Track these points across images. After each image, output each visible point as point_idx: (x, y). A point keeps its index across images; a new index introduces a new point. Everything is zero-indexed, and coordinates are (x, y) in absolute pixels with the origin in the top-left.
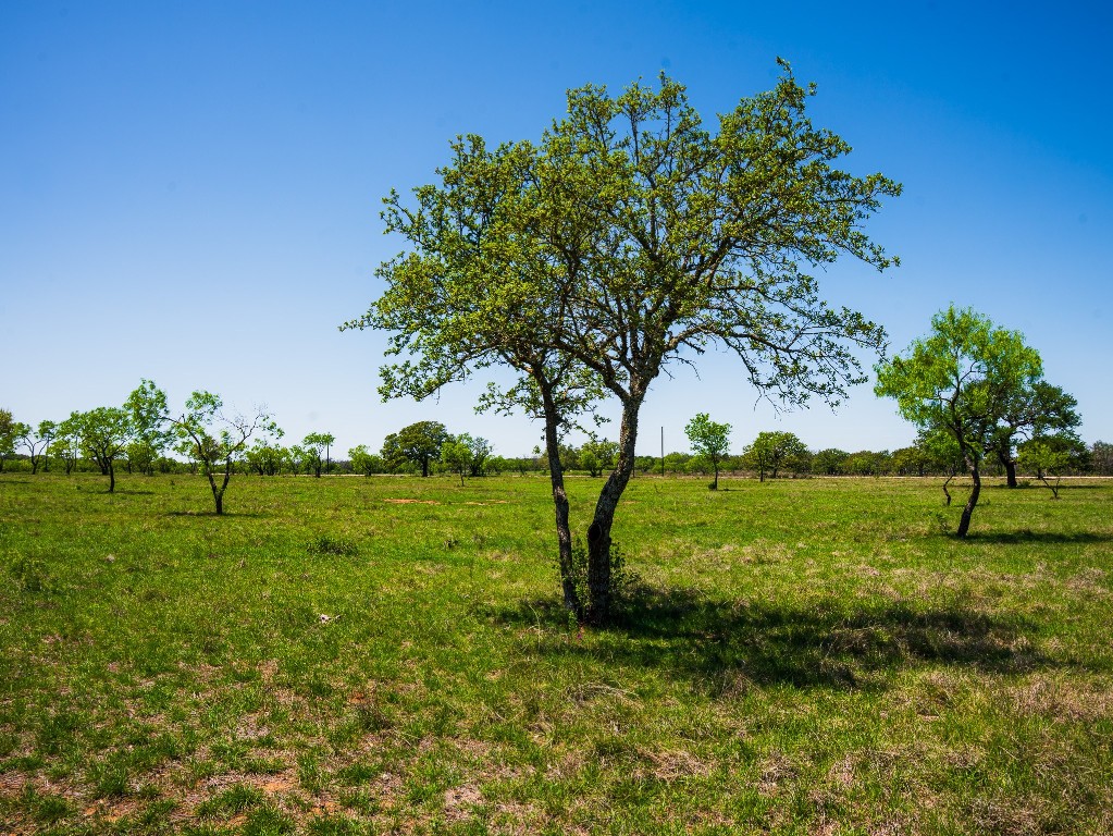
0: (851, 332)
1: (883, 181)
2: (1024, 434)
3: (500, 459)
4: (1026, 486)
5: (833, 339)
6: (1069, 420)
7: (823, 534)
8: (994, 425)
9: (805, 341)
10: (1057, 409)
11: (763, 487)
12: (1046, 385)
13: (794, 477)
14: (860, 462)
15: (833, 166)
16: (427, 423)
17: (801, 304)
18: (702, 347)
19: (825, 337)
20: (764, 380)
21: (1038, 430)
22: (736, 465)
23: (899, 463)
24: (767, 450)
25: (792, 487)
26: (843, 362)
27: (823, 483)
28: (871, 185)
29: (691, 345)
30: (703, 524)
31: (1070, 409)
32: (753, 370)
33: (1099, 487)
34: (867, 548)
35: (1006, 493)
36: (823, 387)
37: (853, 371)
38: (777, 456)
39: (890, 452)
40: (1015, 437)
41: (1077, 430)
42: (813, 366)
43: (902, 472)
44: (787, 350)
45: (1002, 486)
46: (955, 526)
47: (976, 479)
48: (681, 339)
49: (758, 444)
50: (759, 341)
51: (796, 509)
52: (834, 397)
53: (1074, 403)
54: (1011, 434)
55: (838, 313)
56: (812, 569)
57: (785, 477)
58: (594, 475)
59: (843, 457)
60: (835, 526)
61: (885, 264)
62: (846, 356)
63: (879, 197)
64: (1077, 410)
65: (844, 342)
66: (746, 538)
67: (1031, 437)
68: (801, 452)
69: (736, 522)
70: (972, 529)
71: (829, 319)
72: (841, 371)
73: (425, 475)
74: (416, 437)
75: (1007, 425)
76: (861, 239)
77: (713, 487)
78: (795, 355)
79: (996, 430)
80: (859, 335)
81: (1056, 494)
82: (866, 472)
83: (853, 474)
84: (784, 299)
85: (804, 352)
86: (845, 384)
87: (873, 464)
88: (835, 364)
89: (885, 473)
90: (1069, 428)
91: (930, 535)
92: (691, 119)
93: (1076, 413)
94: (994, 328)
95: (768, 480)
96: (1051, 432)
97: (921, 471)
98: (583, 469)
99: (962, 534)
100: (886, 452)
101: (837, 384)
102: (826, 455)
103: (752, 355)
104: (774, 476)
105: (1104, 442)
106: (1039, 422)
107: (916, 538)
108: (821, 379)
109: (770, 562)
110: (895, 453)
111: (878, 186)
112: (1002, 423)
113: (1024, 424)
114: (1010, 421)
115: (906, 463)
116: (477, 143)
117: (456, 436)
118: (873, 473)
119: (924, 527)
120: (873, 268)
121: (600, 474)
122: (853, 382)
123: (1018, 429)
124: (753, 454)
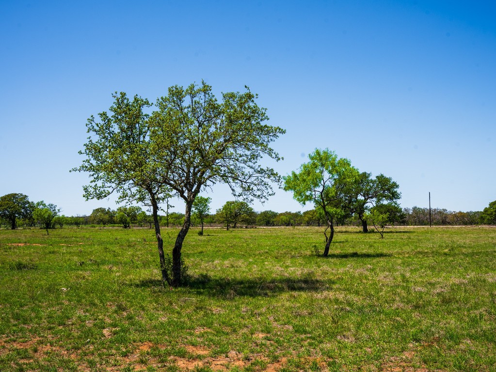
0: (269, 177)
1: (280, 129)
2: (371, 204)
3: (63, 217)
4: (373, 232)
5: (263, 179)
6: (394, 196)
7: (261, 256)
8: (356, 198)
9: (252, 179)
10: (388, 190)
11: (228, 234)
12: (383, 176)
13: (246, 227)
14: (284, 218)
15: (263, 123)
16: (16, 194)
17: (251, 164)
18: (215, 182)
19: (260, 178)
20: (237, 194)
21: (379, 200)
22: (213, 220)
23: (306, 219)
24: (231, 212)
25: (244, 233)
26: (266, 187)
27: (263, 230)
28: (276, 131)
29: (211, 181)
30: (201, 252)
31: (395, 190)
32: (233, 190)
33: (411, 232)
34: (280, 261)
35: (361, 236)
36: (259, 196)
37: (269, 190)
38: (236, 215)
39: (302, 213)
40: (366, 205)
41: (398, 201)
42: (255, 188)
43: (308, 224)
44: (245, 182)
45: (360, 232)
46: (322, 252)
47: (332, 228)
48: (207, 179)
49: (225, 208)
50: (235, 178)
51: (248, 245)
52: (263, 200)
53: (397, 186)
54: (365, 203)
55: (265, 169)
56: (255, 268)
57: (242, 227)
58: (125, 227)
59: (275, 215)
60: (267, 252)
61: (279, 159)
62: (268, 185)
63: (278, 134)
64: (398, 190)
65: (266, 180)
66: (224, 257)
67: (375, 205)
68: (251, 213)
69: (217, 251)
70: (330, 252)
71: (261, 171)
72: (266, 191)
73: (13, 228)
74: (8, 204)
75: (363, 198)
76: (271, 150)
77: (201, 234)
78: (248, 184)
79: (357, 201)
80: (272, 178)
81: (382, 236)
82: (288, 224)
83: (280, 226)
84: (245, 162)
85: (252, 183)
86: (267, 195)
87: (292, 220)
88: (264, 188)
89: (299, 225)
90: (395, 200)
91: (311, 256)
92: (213, 99)
93: (398, 192)
94: (338, 159)
95: (231, 229)
96: (385, 202)
97: (319, 223)
98: (118, 223)
99: (326, 255)
100: (299, 212)
101: (264, 195)
102: (265, 214)
103: (233, 184)
104: (234, 227)
105: (418, 207)
106: (379, 197)
107: (305, 257)
108: (259, 193)
109: (237, 267)
110: (305, 213)
111: (278, 130)
112: (361, 198)
113: (372, 198)
114: (364, 196)
115: (310, 219)
116: (123, 95)
117: (35, 202)
118: (292, 225)
119: (308, 253)
120: (275, 160)
121: (129, 227)
122: (270, 195)
123: (368, 201)
124: (222, 213)
